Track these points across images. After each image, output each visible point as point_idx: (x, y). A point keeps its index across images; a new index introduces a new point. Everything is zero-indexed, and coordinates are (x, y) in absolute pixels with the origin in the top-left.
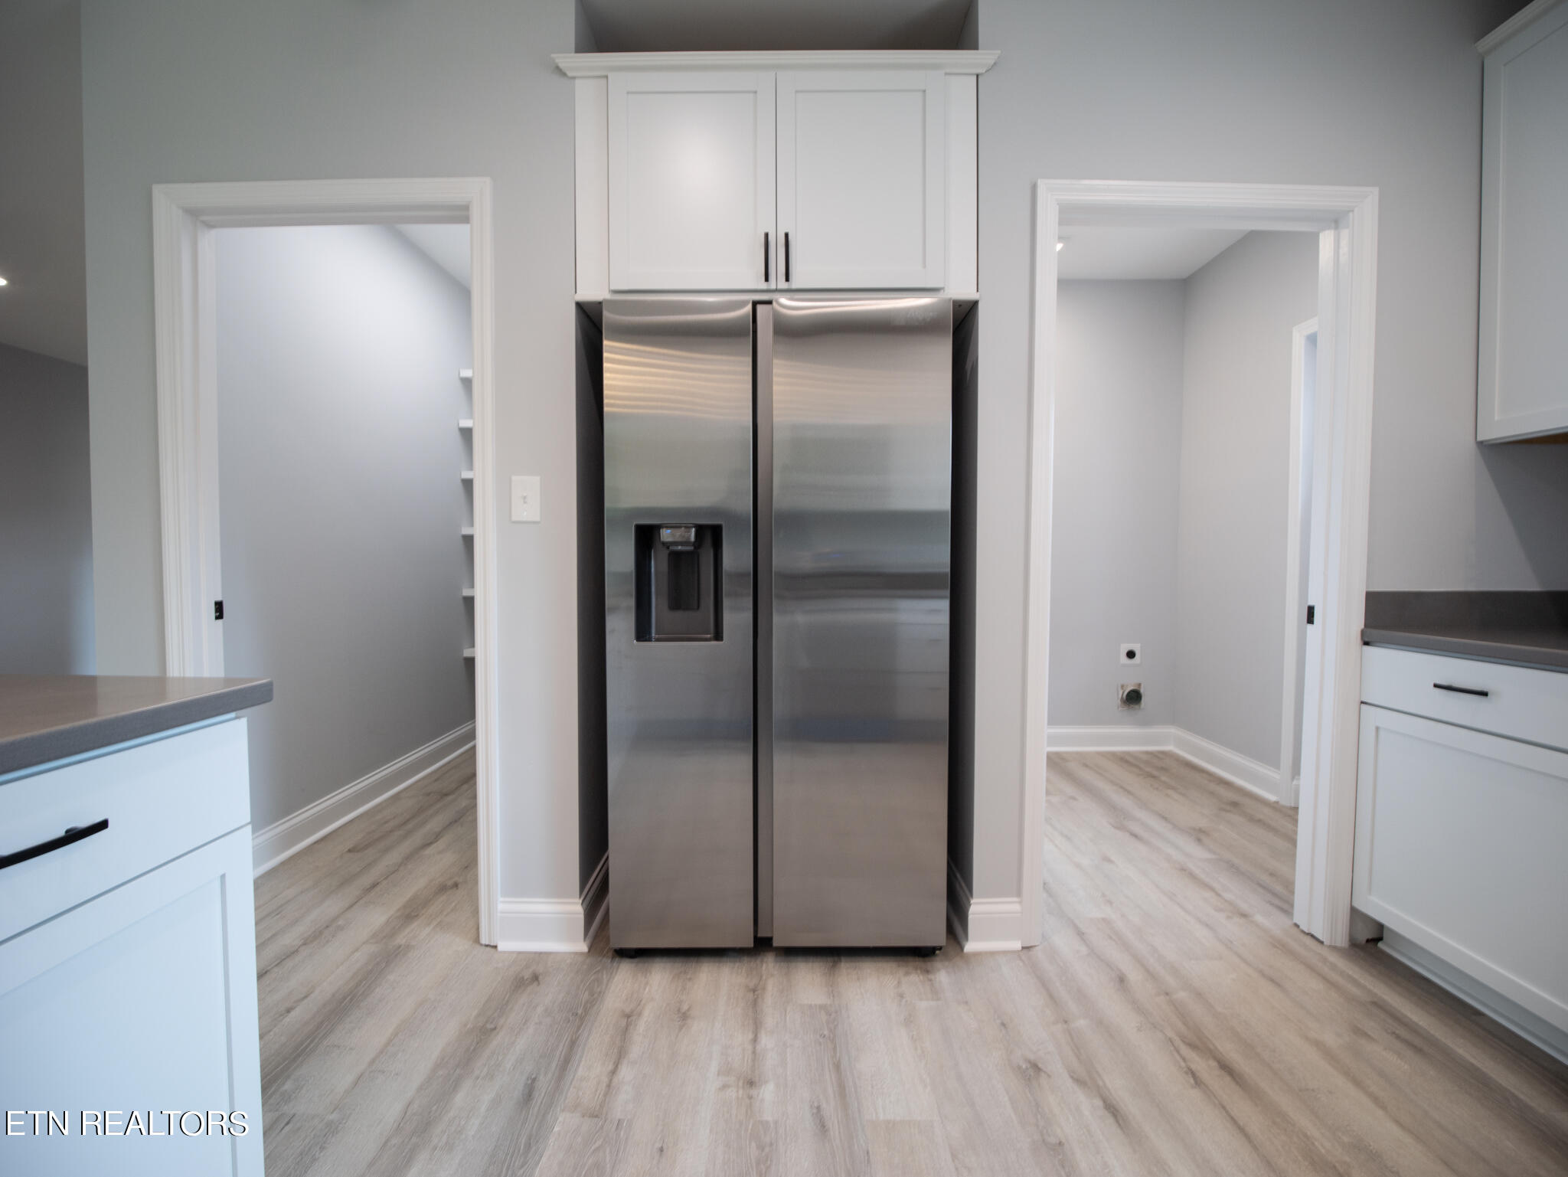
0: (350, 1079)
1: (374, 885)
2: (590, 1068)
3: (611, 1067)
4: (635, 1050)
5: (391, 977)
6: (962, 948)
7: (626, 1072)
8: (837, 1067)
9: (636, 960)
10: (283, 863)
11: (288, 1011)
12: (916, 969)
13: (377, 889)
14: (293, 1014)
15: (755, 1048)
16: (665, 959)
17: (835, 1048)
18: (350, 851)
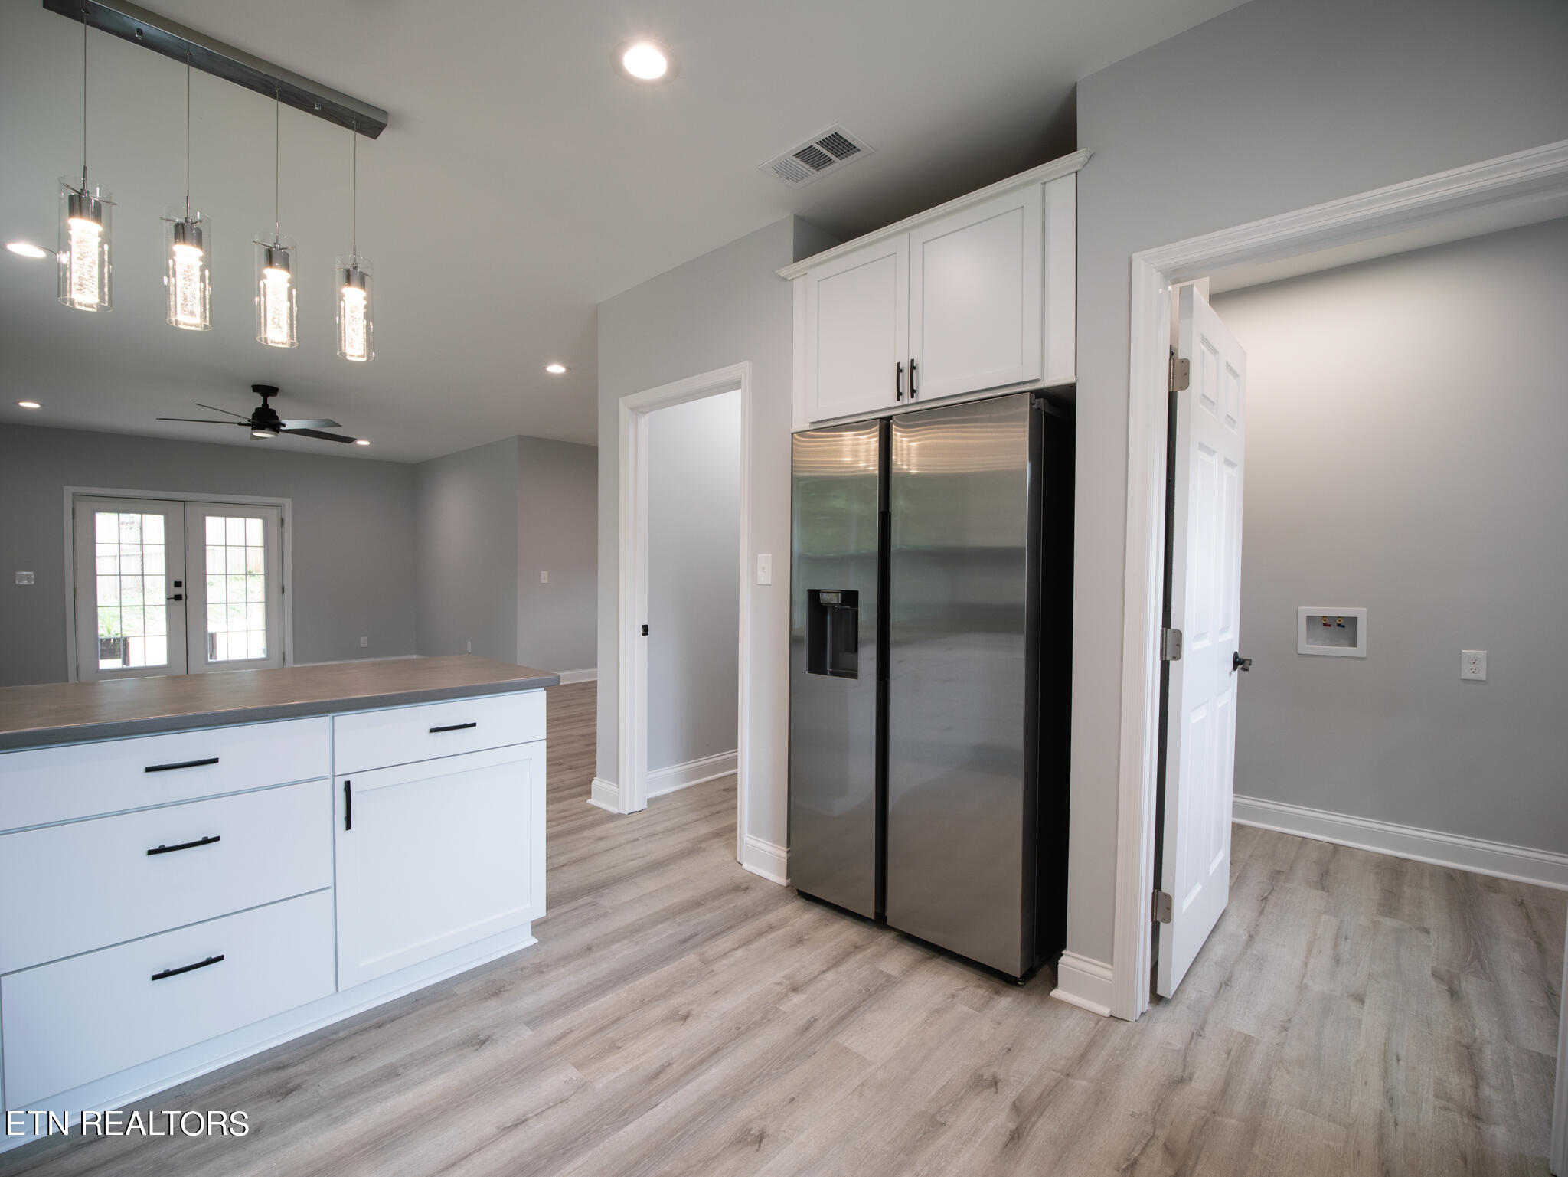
0: (629, 898)
1: (718, 812)
2: (725, 942)
3: (735, 946)
4: (755, 945)
5: (683, 862)
6: (1049, 994)
7: (739, 953)
8: (854, 1009)
9: (808, 902)
10: (688, 788)
11: (632, 860)
12: (990, 987)
13: (720, 814)
14: (634, 862)
15: (818, 975)
16: (825, 908)
17: (865, 1000)
18: (724, 790)
